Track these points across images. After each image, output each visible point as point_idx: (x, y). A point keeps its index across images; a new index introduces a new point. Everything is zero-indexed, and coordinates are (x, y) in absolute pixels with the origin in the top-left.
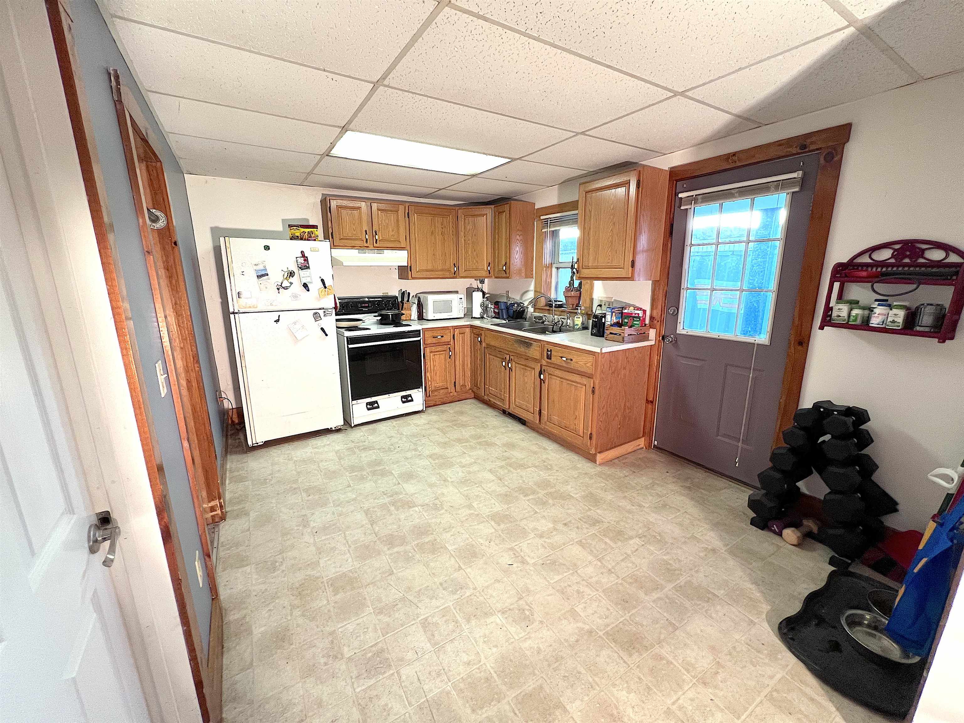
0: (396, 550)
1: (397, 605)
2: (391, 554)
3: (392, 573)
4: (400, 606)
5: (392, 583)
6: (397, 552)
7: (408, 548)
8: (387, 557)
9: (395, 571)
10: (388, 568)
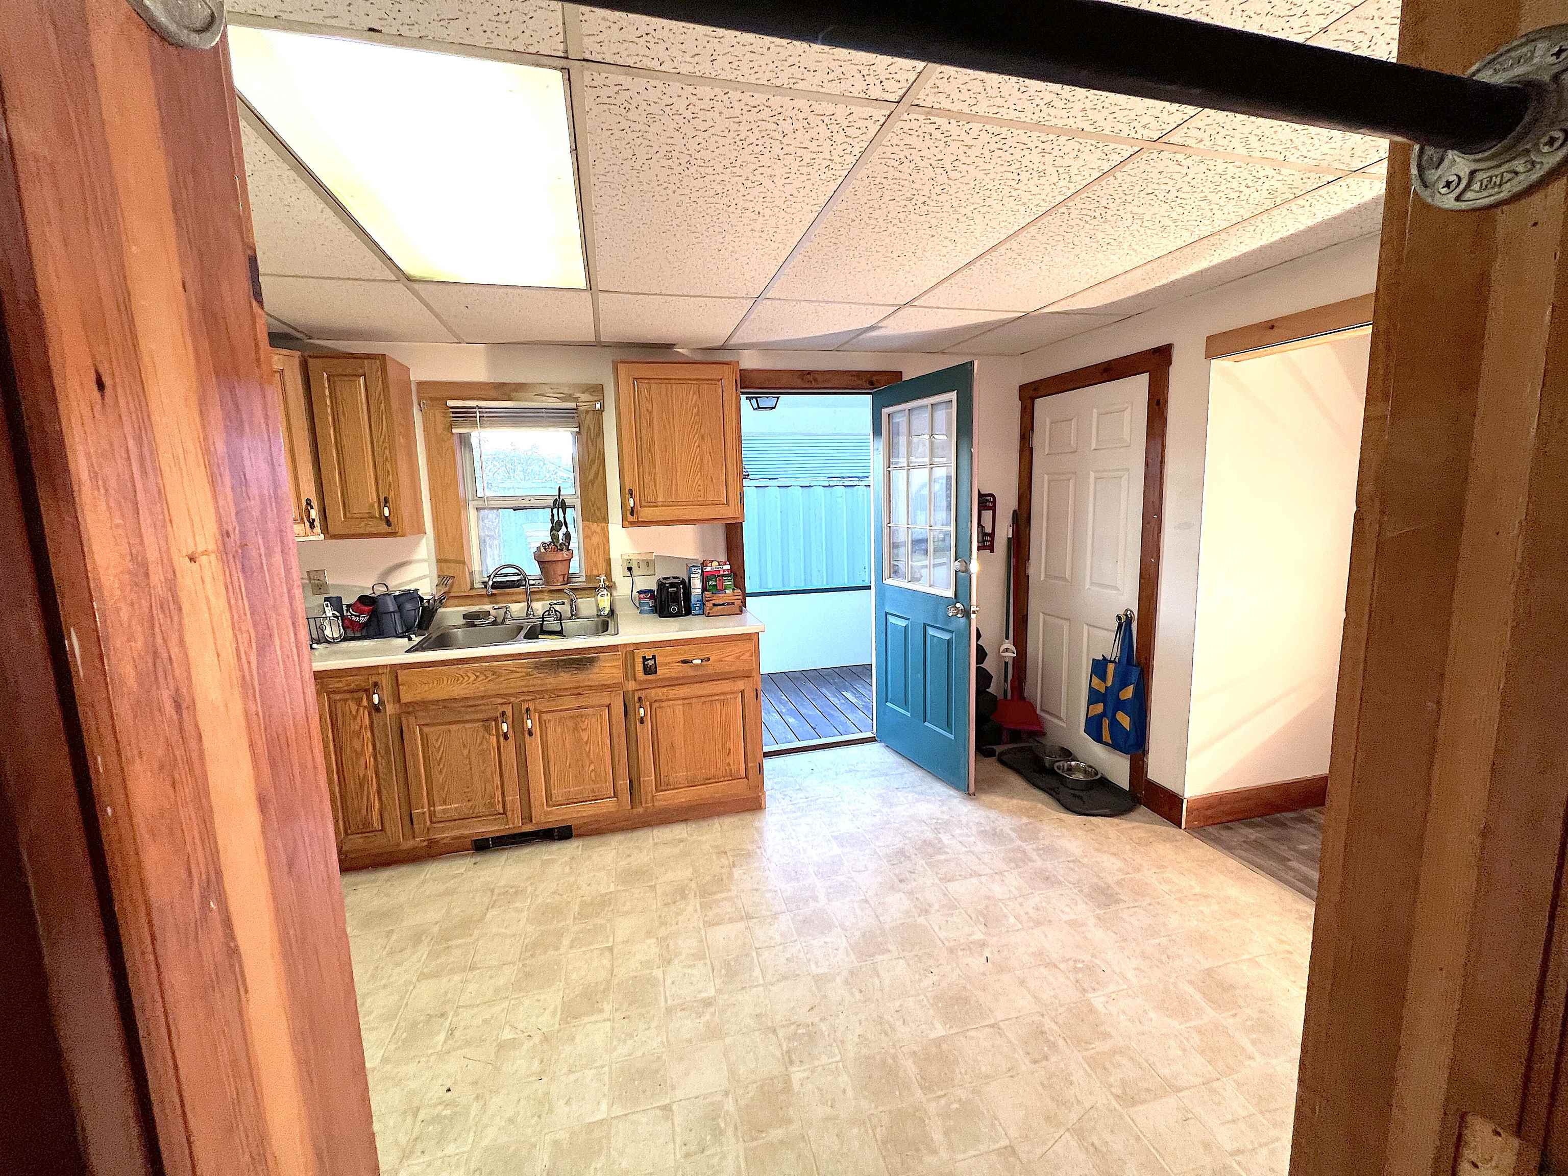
0: (938, 1137)
1: (1093, 1144)
2: (951, 1147)
3: (1011, 1150)
4: (1095, 1139)
5: (1039, 1152)
6: (946, 1134)
7: (932, 1108)
8: (960, 1157)
9: (1004, 1142)
10: (994, 1157)
